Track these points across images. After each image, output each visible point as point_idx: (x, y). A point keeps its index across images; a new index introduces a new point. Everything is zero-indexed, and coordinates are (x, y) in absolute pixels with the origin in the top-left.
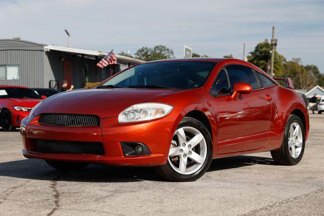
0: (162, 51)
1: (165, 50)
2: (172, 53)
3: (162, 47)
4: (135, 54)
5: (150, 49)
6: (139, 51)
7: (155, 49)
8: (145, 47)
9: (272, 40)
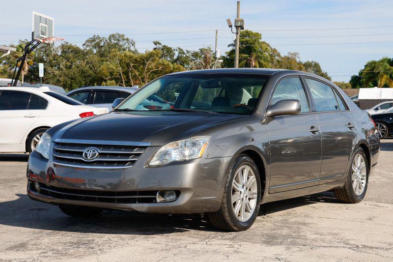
0: (119, 41)
1: (123, 40)
2: (133, 44)
3: (119, 35)
4: (84, 45)
5: (103, 38)
6: (88, 41)
7: (110, 38)
8: (97, 36)
9: (236, 20)
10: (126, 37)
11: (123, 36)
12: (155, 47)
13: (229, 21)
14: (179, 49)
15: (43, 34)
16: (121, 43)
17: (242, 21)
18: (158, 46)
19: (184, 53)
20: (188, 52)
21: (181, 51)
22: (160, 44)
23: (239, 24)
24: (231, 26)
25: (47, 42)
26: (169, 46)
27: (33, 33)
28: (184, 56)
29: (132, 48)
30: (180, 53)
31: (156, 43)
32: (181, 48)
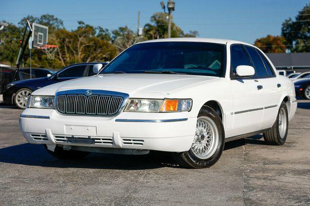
0: (50, 20)
1: (53, 20)
2: (62, 23)
3: (49, 16)
4: (19, 23)
5: (36, 18)
6: (23, 20)
7: (42, 18)
8: (30, 16)
9: (168, 3)
10: (55, 17)
11: (53, 16)
12: (79, 25)
13: (162, 3)
16: (51, 23)
17: (174, 3)
18: (81, 25)
19: (104, 31)
20: (107, 30)
22: (83, 23)
23: (171, 6)
24: (164, 8)
28: (104, 33)
29: (61, 27)
30: (100, 31)
31: (80, 23)
32: (101, 27)
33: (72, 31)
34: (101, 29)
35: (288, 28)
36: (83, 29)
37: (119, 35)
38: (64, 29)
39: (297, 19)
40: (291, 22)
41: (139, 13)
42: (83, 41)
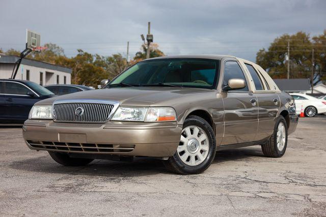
9: (148, 36)
10: (57, 46)
11: (55, 45)
12: (78, 53)
13: (142, 36)
14: (97, 55)
15: (33, 44)
16: (53, 51)
17: (152, 36)
18: (81, 53)
19: (100, 58)
20: (103, 57)
21: (98, 57)
22: (82, 51)
23: (150, 38)
24: (144, 39)
25: (36, 50)
26: (89, 53)
27: (27, 44)
28: (101, 60)
29: (62, 54)
30: (97, 58)
31: (79, 51)
32: (98, 55)
33: (72, 58)
34: (98, 56)
35: (261, 57)
36: (82, 56)
37: (113, 61)
38: (64, 56)
39: (269, 49)
40: (264, 52)
41: (128, 43)
42: (79, 67)
